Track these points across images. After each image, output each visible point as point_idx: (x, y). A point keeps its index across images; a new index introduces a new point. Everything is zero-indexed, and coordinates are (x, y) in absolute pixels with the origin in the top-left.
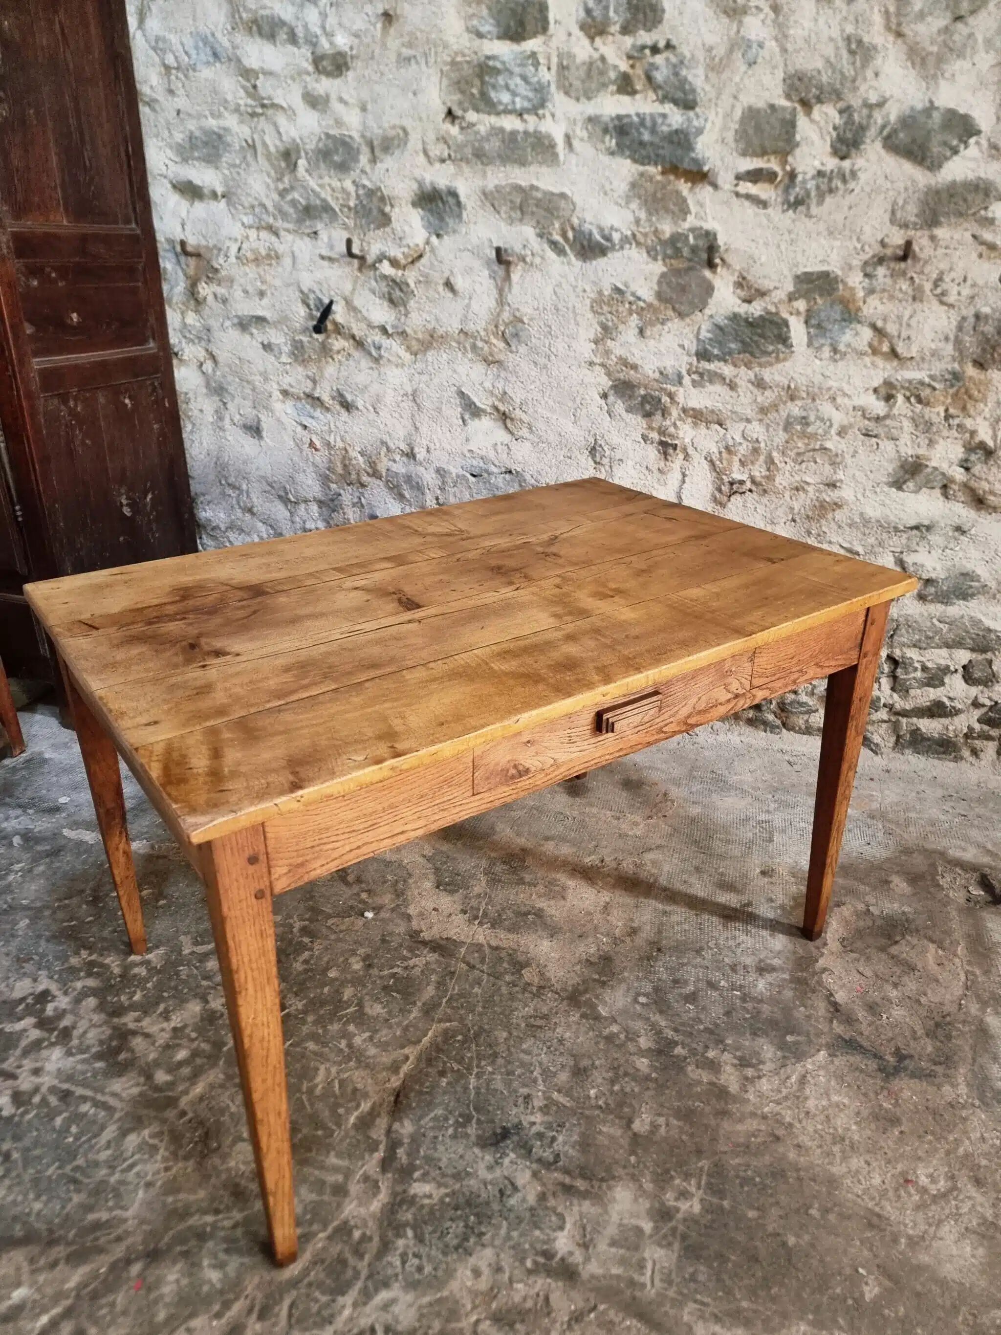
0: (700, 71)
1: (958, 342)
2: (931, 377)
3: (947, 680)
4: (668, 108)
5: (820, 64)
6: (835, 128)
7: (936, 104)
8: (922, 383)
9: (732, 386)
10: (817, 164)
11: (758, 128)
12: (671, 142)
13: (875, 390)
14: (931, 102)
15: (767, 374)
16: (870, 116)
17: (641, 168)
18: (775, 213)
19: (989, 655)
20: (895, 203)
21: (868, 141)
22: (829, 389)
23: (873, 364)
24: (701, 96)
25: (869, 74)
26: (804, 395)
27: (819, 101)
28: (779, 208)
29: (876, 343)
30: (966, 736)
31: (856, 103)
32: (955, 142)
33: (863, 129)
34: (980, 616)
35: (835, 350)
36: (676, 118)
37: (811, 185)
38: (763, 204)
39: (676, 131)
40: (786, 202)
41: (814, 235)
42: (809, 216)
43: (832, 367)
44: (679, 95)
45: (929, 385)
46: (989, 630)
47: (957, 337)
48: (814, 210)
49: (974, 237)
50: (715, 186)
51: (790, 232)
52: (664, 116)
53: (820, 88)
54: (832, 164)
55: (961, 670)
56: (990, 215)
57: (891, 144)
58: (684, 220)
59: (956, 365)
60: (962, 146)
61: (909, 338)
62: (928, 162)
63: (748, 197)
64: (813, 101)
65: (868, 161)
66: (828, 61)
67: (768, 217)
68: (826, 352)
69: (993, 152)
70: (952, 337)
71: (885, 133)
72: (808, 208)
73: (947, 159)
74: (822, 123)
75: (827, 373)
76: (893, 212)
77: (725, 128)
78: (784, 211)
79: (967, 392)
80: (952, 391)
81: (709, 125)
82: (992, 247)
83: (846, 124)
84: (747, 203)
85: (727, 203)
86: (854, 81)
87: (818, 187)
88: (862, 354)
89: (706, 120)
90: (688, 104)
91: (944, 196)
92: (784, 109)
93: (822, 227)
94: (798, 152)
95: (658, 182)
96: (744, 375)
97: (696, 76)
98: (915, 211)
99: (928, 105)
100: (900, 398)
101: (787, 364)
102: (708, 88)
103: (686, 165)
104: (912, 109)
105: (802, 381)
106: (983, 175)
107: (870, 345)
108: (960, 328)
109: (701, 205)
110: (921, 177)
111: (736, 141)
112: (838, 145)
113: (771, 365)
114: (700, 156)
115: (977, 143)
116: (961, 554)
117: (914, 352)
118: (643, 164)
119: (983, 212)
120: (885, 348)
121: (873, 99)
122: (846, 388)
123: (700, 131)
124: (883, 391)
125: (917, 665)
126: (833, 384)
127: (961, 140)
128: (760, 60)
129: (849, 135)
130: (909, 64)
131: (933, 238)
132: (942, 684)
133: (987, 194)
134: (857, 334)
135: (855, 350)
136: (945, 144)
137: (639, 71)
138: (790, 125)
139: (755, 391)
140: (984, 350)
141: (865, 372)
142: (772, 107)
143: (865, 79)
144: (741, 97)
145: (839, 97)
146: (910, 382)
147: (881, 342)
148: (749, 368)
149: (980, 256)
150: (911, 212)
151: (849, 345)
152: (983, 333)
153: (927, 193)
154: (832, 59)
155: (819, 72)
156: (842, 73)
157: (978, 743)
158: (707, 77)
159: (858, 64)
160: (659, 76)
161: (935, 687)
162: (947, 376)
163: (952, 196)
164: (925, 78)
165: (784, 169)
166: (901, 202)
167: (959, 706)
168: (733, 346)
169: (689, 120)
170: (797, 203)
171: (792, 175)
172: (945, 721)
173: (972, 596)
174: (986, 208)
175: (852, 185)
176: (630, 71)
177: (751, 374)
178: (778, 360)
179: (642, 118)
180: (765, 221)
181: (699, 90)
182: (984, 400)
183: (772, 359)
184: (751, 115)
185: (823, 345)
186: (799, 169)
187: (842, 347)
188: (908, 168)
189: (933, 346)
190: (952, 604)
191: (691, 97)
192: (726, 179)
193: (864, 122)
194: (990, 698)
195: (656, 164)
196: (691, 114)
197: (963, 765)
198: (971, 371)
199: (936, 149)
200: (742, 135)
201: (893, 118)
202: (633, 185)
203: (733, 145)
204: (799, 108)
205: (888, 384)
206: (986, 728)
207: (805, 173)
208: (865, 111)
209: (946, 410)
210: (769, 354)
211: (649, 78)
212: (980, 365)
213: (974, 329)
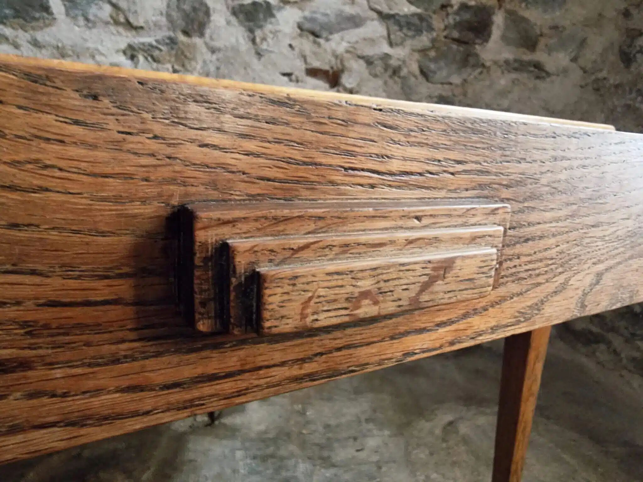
1: (168, 16)
2: (157, 41)
8: (151, 45)
9: (17, 46)
13: (124, 52)
15: (40, 36)
22: (88, 49)
23: (118, 32)
26: (70, 53)
29: (114, 15)
35: (87, 19)
43: (87, 32)
45: (157, 48)
47: (167, 12)
59: (172, 34)
61: (136, 12)
68: (81, 21)
70: (164, 12)
75: (85, 37)
79: (183, 53)
80: (174, 52)
88: (107, 23)
96: (23, 37)
100: (141, 58)
101: (54, 29)
105: (68, 43)
107: (111, 17)
108: (168, 6)
113: (41, 28)
117: (141, 24)
120: (122, 19)
122: (100, 48)
124: (129, 53)
126: (90, 45)
134: (101, 8)
135: (101, 20)
139: (35, 50)
140: (187, 23)
141: (113, 37)
146: (143, 44)
147: (118, 15)
148: (26, 31)
151: (96, 16)
152: (184, 10)
162: (168, 41)
168: (7, 11)
177: (27, 36)
178: (47, 26)
182: (194, 59)
183: (41, 23)
185: (77, 15)
187: (91, 17)
189: (154, 19)
198: (182, 38)
205: (130, 47)
209: (173, 67)
210: (37, 19)
212: (186, 33)
213: (178, 7)
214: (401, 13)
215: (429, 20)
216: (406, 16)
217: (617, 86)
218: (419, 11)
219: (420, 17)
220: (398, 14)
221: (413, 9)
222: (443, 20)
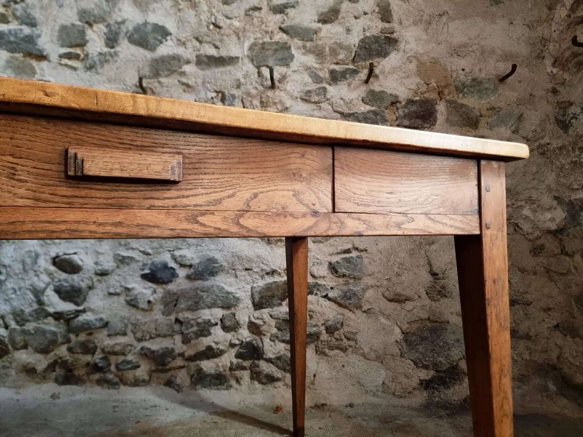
0: (38, 10)
3: (212, 331)
4: (24, 27)
5: (93, 6)
6: (105, 34)
7: (148, 21)
10: (99, 50)
11: (68, 34)
12: (26, 42)
14: (146, 21)
16: (119, 28)
17: (11, 55)
18: (81, 73)
19: (233, 310)
20: (139, 67)
21: (121, 39)
24: (38, 21)
25: (116, 10)
27: (96, 22)
28: (83, 70)
30: (231, 369)
31: (112, 22)
32: (160, 38)
33: (117, 34)
34: (222, 285)
36: (27, 30)
37: (96, 59)
38: (75, 69)
39: (27, 36)
40: (86, 67)
41: (102, 83)
42: (98, 73)
44: (28, 21)
46: (228, 293)
48: (100, 70)
49: (179, 81)
50: (49, 61)
51: (89, 81)
52: (21, 30)
53: (94, 16)
54: (106, 50)
55: (219, 322)
56: (183, 70)
57: (132, 41)
58: (34, 77)
60: (164, 40)
62: (149, 47)
63: (66, 65)
64: (92, 22)
65: (122, 48)
66: (96, 5)
67: (77, 75)
69: (179, 42)
71: (128, 35)
72: (96, 70)
73: (158, 45)
74: (99, 32)
76: (139, 71)
77: (52, 35)
78: (85, 72)
81: (43, 34)
82: (188, 86)
83: (109, 31)
84: (66, 68)
85: (54, 68)
86: (110, 13)
87: (100, 60)
89: (42, 31)
90: (33, 24)
91: (160, 62)
92: (79, 25)
93: (105, 78)
94: (88, 45)
95: (21, 60)
97: (35, 12)
98: (148, 70)
99: (144, 22)
102: (41, 17)
103: (35, 52)
104: (138, 24)
106: (176, 52)
109: (42, 69)
110: (149, 55)
111: (58, 40)
112: (108, 42)
114: (41, 48)
115: (171, 39)
116: (206, 248)
118: (12, 52)
119: (180, 70)
121: (119, 20)
123: (39, 36)
125: (192, 322)
127: (163, 37)
128: (65, 5)
129: (111, 37)
130: (135, 7)
131: (159, 82)
132: (210, 334)
133: (179, 61)
136: (155, 39)
137: (10, 13)
138: (82, 33)
142: (73, 25)
143: (115, 12)
144: (57, 20)
145: (104, 20)
149: (184, 91)
150: (146, 71)
153: (152, 62)
154: (98, 4)
155: (93, 10)
156: (104, 10)
157: (238, 373)
158: (40, 12)
159: (111, 6)
160: (18, 13)
161: (205, 336)
163: (163, 62)
164: (142, 12)
165: (83, 53)
166: (141, 66)
167: (222, 347)
169: (33, 31)
170: (90, 68)
171: (87, 55)
172: (216, 360)
173: (217, 273)
174: (181, 68)
175: (116, 58)
176: (5, 13)
179: (10, 31)
180: (76, 77)
181: (37, 18)
184: (63, 29)
186: (90, 52)
188: (141, 50)
190: (207, 280)
191: (33, 21)
192: (54, 57)
193: (118, 31)
194: (238, 339)
195: (19, 53)
196: (34, 29)
197: (232, 391)
199: (152, 41)
200: (60, 37)
201: (130, 28)
202: (8, 62)
203: (57, 42)
204: (86, 26)
206: (240, 361)
207: (92, 54)
208: (117, 26)
211: (14, 14)
214: (359, 112)
215: (383, 114)
216: (363, 113)
217: (560, 148)
218: (373, 108)
219: (375, 113)
220: (356, 113)
221: (368, 108)
222: (395, 113)
